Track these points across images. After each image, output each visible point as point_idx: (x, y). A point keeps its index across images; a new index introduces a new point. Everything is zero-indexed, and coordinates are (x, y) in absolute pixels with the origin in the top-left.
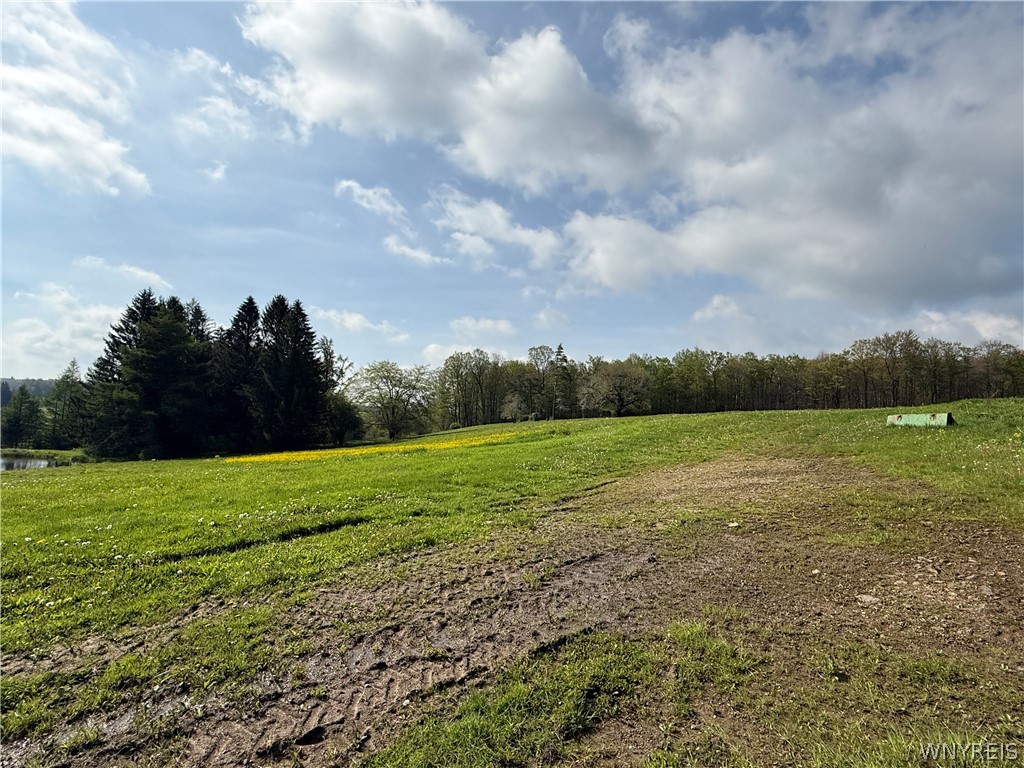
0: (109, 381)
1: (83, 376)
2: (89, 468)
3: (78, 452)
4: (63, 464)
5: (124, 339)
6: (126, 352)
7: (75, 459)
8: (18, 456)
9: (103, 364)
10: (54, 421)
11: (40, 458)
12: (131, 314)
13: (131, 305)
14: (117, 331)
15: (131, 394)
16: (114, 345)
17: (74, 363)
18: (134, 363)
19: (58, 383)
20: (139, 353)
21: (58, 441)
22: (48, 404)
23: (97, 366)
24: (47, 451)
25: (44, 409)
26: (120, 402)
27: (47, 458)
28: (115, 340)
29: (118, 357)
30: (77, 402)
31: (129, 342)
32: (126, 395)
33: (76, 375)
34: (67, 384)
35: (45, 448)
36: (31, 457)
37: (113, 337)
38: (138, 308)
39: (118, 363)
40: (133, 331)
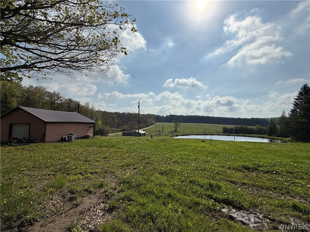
0: (296, 116)
1: (287, 115)
2: (295, 144)
3: (289, 139)
4: (285, 142)
5: (299, 102)
6: (301, 106)
7: (289, 141)
8: (273, 139)
9: (293, 111)
10: (281, 129)
11: (279, 140)
12: (301, 93)
13: (300, 91)
14: (296, 100)
15: (305, 120)
16: (296, 105)
17: (284, 112)
18: (304, 109)
19: (280, 118)
20: (306, 106)
21: (283, 135)
22: (278, 124)
23: (291, 112)
24: (280, 138)
25: (278, 126)
26: (301, 123)
27: (281, 140)
28: (296, 103)
29: (298, 108)
30: (287, 123)
31: (301, 102)
32: (304, 120)
33: (285, 115)
34: (283, 118)
35: (279, 137)
36: (276, 139)
37: (295, 102)
38: (303, 91)
39: (298, 110)
40: (302, 99)
